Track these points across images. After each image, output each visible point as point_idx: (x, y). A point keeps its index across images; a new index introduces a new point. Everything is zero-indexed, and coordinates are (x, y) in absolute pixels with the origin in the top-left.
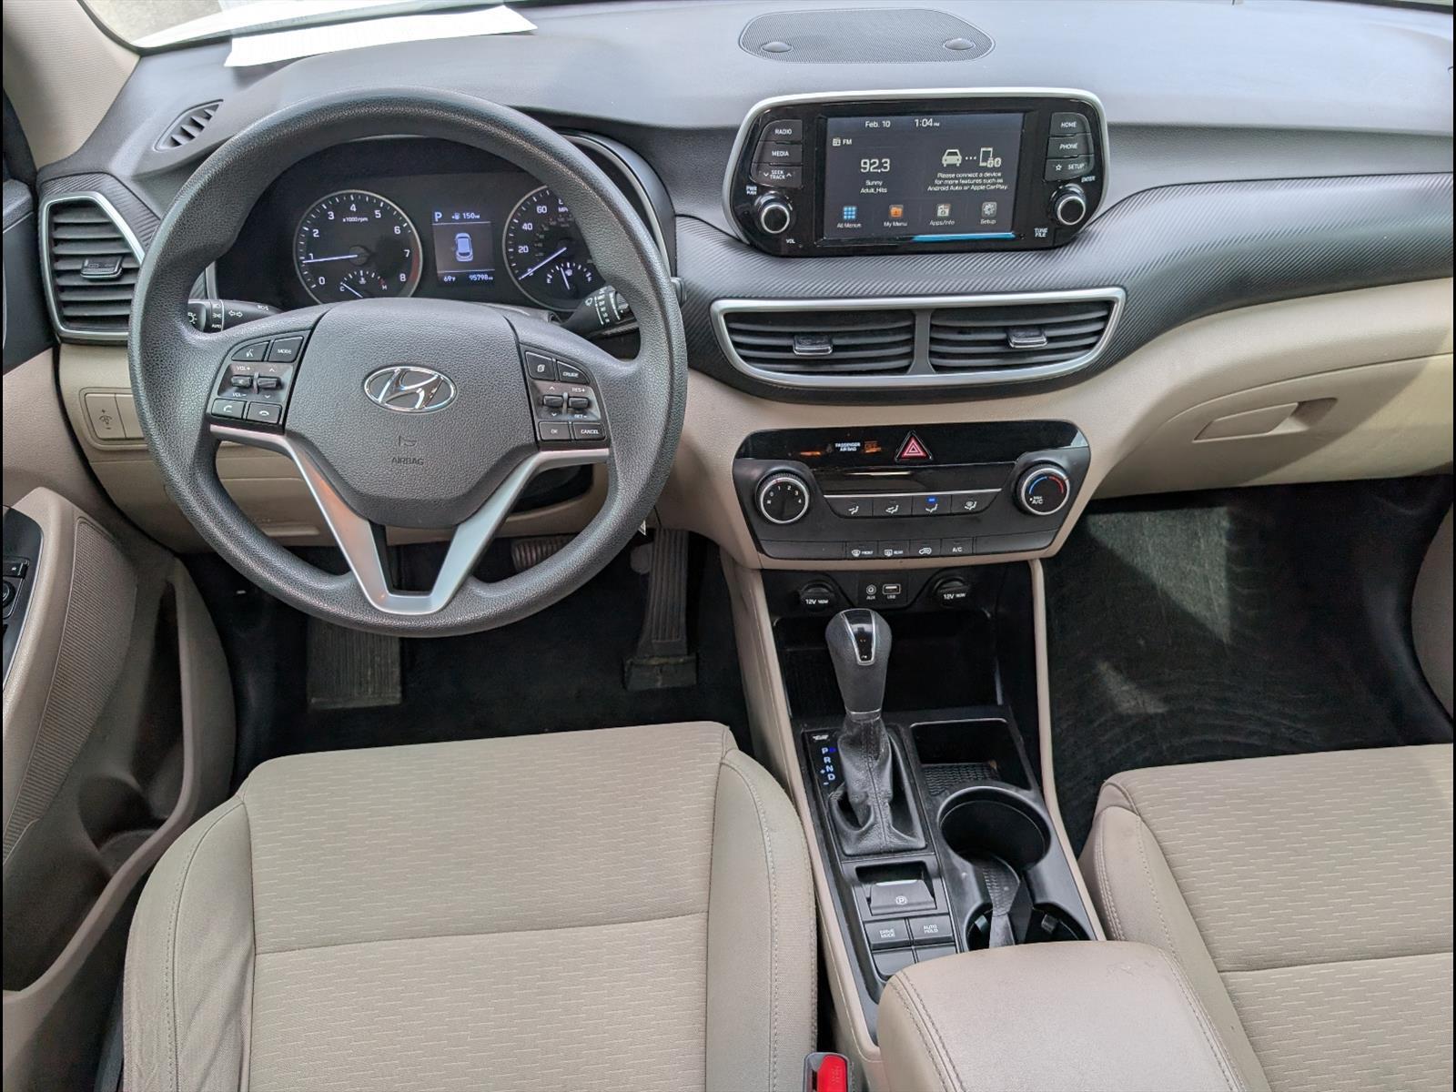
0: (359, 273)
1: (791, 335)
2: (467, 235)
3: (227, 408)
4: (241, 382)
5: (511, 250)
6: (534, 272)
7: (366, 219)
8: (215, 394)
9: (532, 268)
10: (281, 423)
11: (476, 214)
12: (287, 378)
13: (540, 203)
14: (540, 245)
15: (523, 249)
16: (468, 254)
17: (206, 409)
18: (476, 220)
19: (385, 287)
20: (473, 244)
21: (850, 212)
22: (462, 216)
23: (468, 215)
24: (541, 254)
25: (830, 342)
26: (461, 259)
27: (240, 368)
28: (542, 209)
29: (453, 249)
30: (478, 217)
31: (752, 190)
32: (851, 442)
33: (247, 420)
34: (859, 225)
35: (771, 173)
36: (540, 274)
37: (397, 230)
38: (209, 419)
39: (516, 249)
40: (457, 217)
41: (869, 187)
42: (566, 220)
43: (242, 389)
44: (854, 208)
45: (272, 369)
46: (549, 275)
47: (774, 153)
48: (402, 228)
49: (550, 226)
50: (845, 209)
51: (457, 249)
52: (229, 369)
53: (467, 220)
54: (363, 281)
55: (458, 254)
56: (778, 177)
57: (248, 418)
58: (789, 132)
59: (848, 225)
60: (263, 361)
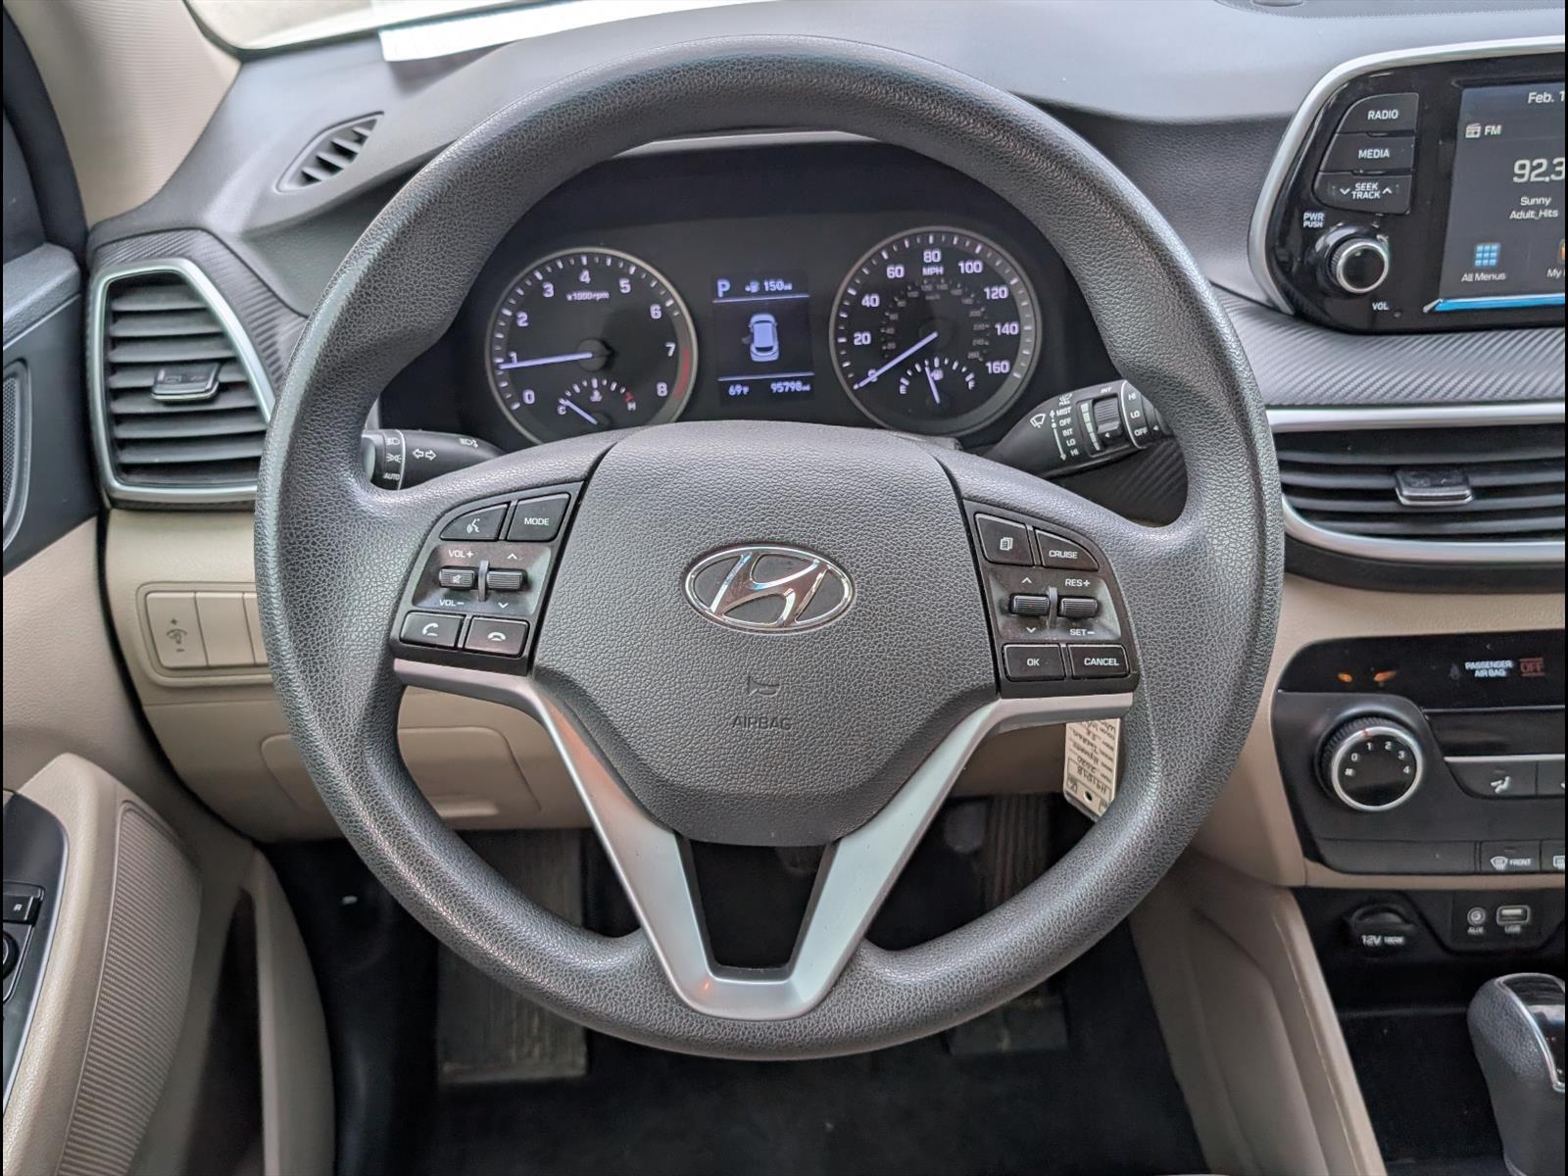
0: (590, 384)
1: (1391, 470)
2: (769, 317)
3: (429, 631)
4: (456, 580)
5: (842, 340)
6: (879, 377)
7: (606, 295)
8: (406, 604)
9: (877, 369)
10: (526, 653)
11: (786, 283)
12: (539, 571)
13: (893, 261)
14: (890, 331)
15: (863, 338)
16: (769, 349)
17: (390, 629)
18: (784, 292)
19: (632, 406)
20: (781, 332)
21: (1487, 254)
22: (762, 287)
23: (771, 285)
24: (891, 346)
25: (1465, 482)
26: (758, 357)
27: (456, 554)
28: (895, 272)
29: (745, 340)
30: (789, 287)
31: (1314, 219)
32: (1494, 659)
33: (464, 649)
34: (1502, 276)
35: (1354, 189)
36: (890, 379)
37: (656, 312)
38: (394, 649)
39: (851, 339)
40: (754, 287)
41: (1527, 208)
42: (935, 288)
43: (456, 592)
44: (1495, 247)
45: (512, 554)
46: (903, 381)
47: (1362, 154)
48: (663, 309)
49: (909, 300)
50: (1480, 248)
51: (752, 340)
52: (435, 554)
53: (770, 293)
54: (596, 397)
55: (753, 349)
56: (1366, 195)
57: (467, 647)
58: (1392, 114)
59: (1484, 277)
60: (496, 540)
